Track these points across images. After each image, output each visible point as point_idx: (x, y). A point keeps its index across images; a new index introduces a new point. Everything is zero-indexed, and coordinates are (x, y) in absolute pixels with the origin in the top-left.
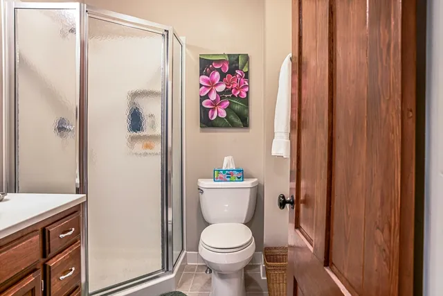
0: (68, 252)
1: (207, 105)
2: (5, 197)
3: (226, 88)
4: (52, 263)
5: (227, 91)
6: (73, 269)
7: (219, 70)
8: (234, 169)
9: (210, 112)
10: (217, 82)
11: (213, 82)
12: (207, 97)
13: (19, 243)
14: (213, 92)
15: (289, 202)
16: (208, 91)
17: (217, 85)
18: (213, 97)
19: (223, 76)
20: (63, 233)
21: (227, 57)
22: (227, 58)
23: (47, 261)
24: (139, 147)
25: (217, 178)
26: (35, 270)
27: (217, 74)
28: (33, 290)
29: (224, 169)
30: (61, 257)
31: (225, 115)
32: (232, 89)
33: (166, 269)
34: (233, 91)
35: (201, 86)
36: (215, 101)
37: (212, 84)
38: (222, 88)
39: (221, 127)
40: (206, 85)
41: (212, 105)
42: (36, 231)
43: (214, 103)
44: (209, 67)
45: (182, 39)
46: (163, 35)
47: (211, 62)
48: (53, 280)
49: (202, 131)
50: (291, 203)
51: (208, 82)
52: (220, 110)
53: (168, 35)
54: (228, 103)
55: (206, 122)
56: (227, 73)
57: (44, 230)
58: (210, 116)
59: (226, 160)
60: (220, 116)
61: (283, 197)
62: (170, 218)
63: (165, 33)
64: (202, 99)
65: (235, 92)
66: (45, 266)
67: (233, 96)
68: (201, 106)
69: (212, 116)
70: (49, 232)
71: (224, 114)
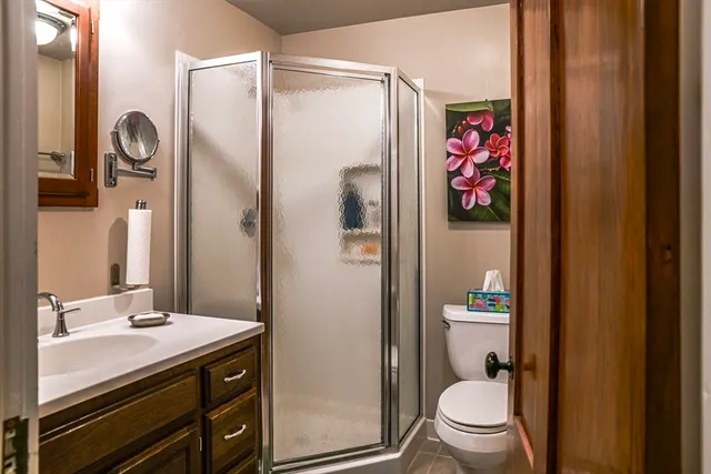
0: (238, 402)
1: (459, 185)
2: (168, 320)
3: (490, 157)
4: (214, 416)
5: (492, 162)
6: (244, 427)
7: (478, 128)
8: (503, 291)
9: (464, 196)
10: (475, 148)
11: (468, 148)
12: (459, 172)
13: (170, 385)
14: (469, 164)
15: (505, 367)
16: (460, 162)
17: (474, 152)
18: (469, 172)
19: (484, 136)
20: (230, 376)
21: (490, 105)
22: (490, 107)
23: (208, 412)
24: (357, 250)
25: (472, 306)
26: (191, 422)
27: (474, 135)
28: (187, 449)
29: (485, 290)
30: (227, 409)
31: (488, 201)
32: (500, 157)
33: (387, 443)
34: (501, 161)
35: (449, 154)
36: (472, 180)
37: (466, 152)
38: (483, 156)
39: (483, 221)
40: (457, 153)
41: (467, 185)
42: (192, 370)
43: (471, 183)
44: (461, 124)
45: (419, 83)
46: (382, 82)
47: (464, 115)
48: (215, 439)
49: (450, 228)
50: (509, 368)
51: (460, 148)
52: (481, 193)
53: (389, 80)
54: (494, 181)
55: (458, 213)
56: (492, 132)
57: (202, 369)
58: (464, 202)
59: (489, 276)
60: (480, 202)
61: (494, 357)
62: (394, 363)
63: (386, 79)
64: (451, 175)
65: (505, 163)
66: (204, 418)
67: (502, 169)
68: (450, 187)
69: (467, 204)
70: (209, 373)
71: (486, 200)
